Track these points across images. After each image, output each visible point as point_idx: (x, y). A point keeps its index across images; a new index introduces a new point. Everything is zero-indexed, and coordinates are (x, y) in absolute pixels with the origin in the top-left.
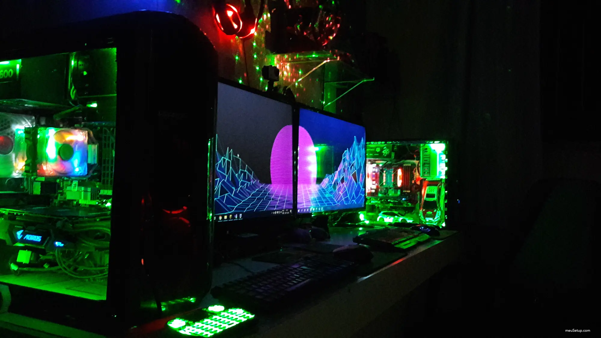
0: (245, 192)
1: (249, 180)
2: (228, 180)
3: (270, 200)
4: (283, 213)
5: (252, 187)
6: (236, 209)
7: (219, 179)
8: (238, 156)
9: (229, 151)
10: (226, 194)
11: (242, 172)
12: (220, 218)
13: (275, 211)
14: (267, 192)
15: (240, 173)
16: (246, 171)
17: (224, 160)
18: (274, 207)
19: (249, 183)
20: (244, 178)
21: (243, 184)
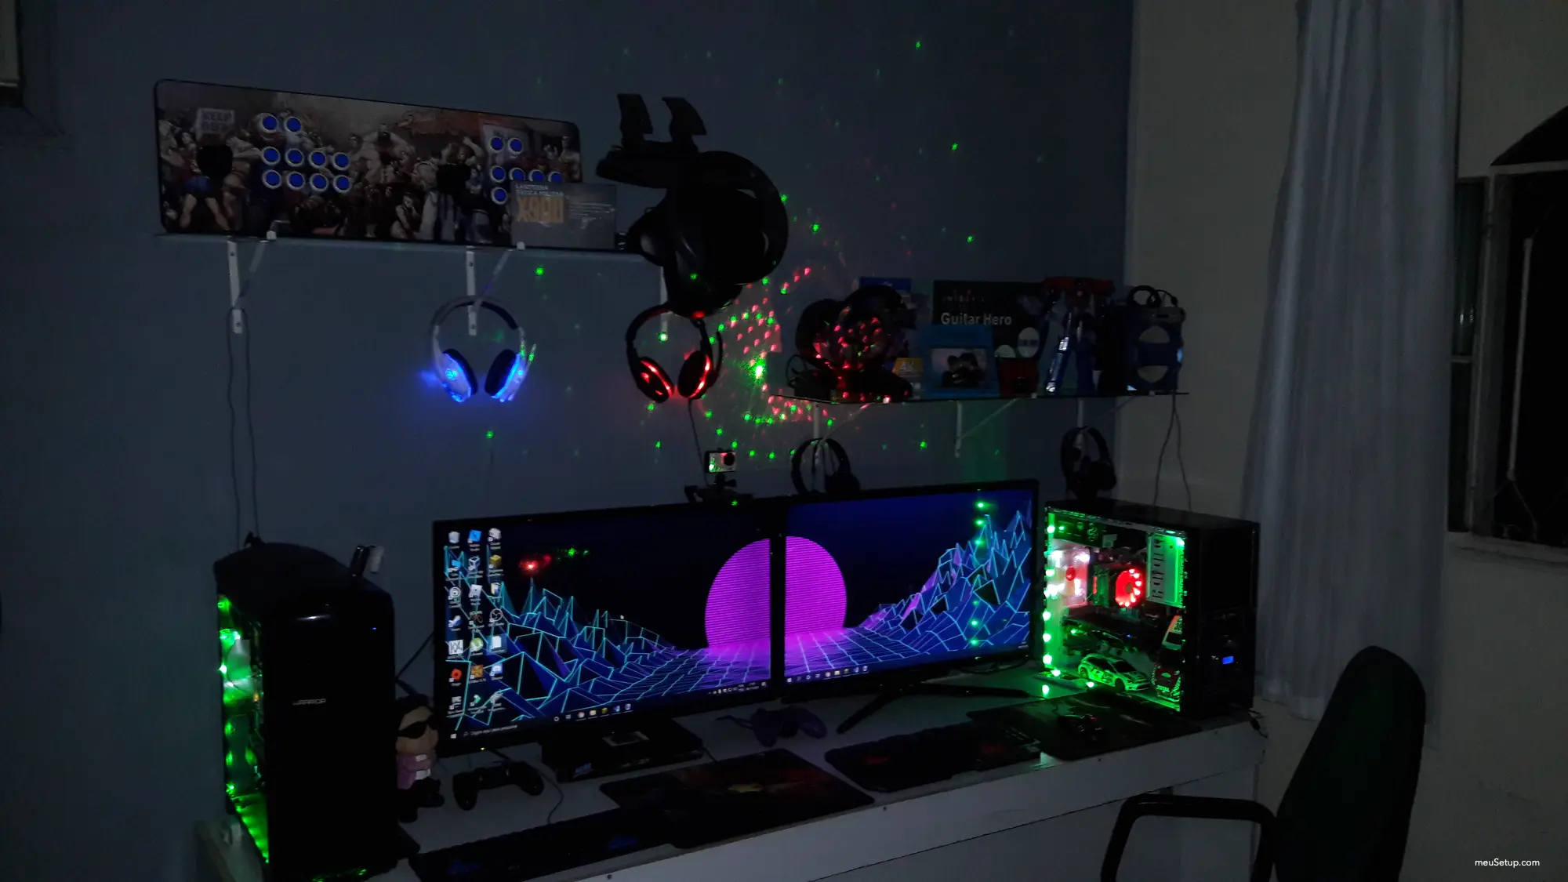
0: (638, 670)
1: (649, 649)
2: (598, 658)
3: (705, 672)
4: (742, 690)
5: (659, 659)
6: (618, 698)
7: (577, 660)
8: (622, 617)
9: (601, 614)
10: (594, 680)
11: (630, 641)
12: (582, 715)
13: (717, 689)
14: (696, 661)
15: (626, 641)
16: (640, 637)
17: (589, 631)
18: (717, 683)
19: (649, 654)
20: (637, 648)
21: (631, 658)
